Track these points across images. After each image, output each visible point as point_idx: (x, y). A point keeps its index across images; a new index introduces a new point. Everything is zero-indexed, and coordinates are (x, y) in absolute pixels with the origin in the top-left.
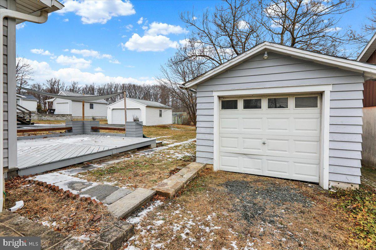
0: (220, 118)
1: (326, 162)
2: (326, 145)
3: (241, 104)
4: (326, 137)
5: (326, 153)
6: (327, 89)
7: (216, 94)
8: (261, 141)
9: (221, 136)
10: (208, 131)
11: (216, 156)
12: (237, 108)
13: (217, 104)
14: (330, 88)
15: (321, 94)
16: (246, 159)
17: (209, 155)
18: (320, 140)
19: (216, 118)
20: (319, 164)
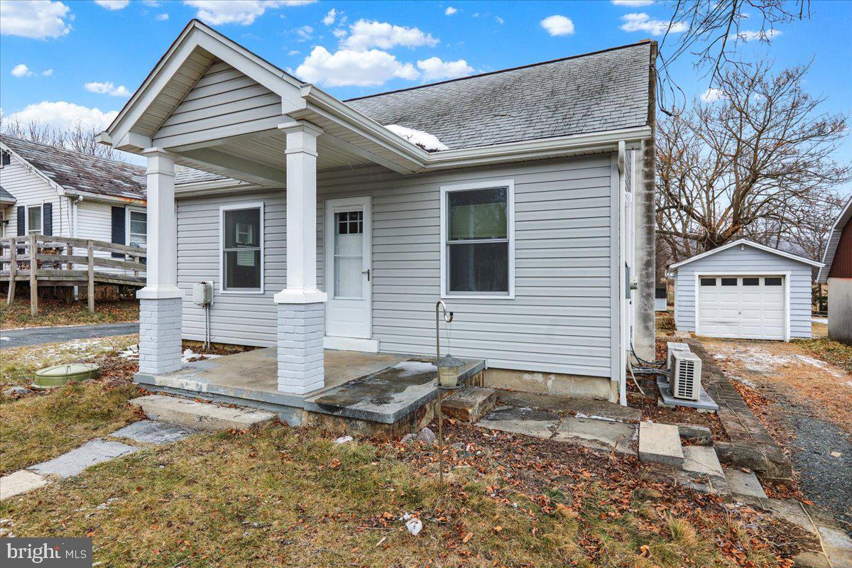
0: (700, 293)
1: (788, 323)
2: (788, 312)
3: (719, 282)
4: (788, 306)
5: (788, 318)
6: (788, 274)
7: (697, 274)
8: (737, 312)
9: (701, 309)
10: (689, 304)
11: (697, 325)
12: (715, 285)
13: (697, 282)
14: (790, 273)
15: (784, 276)
16: (724, 326)
17: (691, 324)
18: (783, 309)
19: (697, 293)
20: (784, 327)
